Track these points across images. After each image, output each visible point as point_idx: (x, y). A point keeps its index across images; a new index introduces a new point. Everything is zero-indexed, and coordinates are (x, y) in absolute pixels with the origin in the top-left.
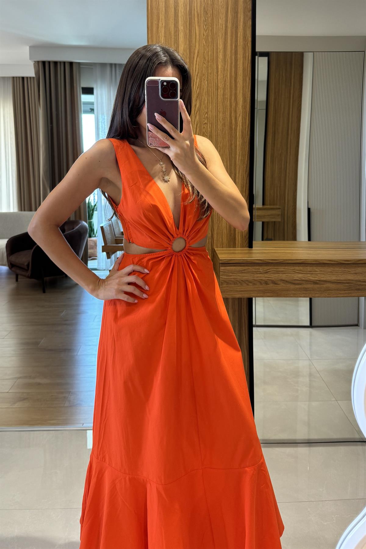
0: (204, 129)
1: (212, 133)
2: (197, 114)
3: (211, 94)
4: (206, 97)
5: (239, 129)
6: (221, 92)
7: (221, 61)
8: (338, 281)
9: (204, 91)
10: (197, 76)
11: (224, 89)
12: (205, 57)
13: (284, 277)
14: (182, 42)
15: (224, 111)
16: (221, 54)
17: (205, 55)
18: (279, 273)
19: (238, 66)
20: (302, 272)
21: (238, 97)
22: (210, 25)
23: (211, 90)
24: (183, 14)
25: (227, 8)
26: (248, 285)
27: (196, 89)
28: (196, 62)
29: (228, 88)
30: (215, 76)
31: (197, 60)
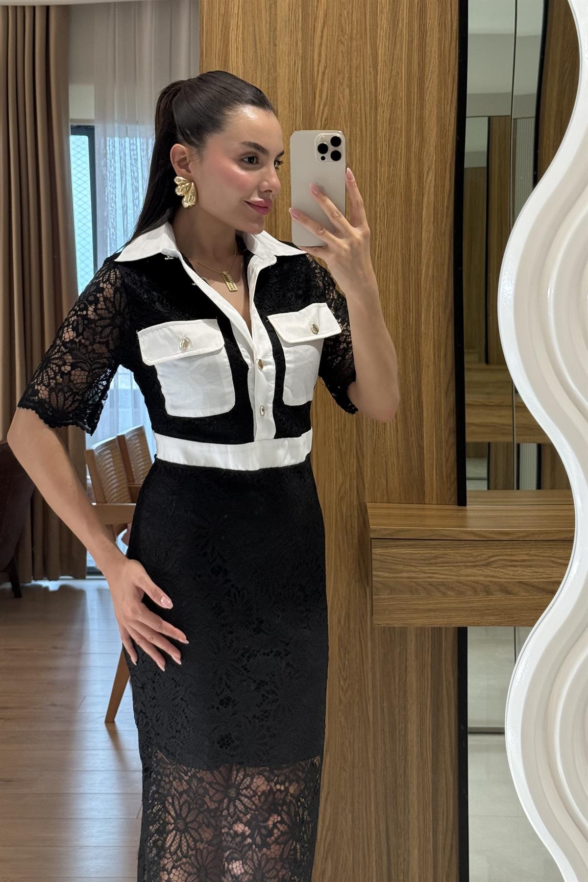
4: (347, 127)
5: (428, 202)
6: (383, 114)
9: (342, 111)
10: (323, 76)
11: (393, 106)
12: (342, 28)
15: (392, 159)
16: (384, 16)
17: (343, 22)
19: (428, 49)
21: (427, 125)
23: (358, 110)
27: (321, 108)
28: (319, 41)
29: (401, 104)
30: (370, 73)
31: (322, 37)
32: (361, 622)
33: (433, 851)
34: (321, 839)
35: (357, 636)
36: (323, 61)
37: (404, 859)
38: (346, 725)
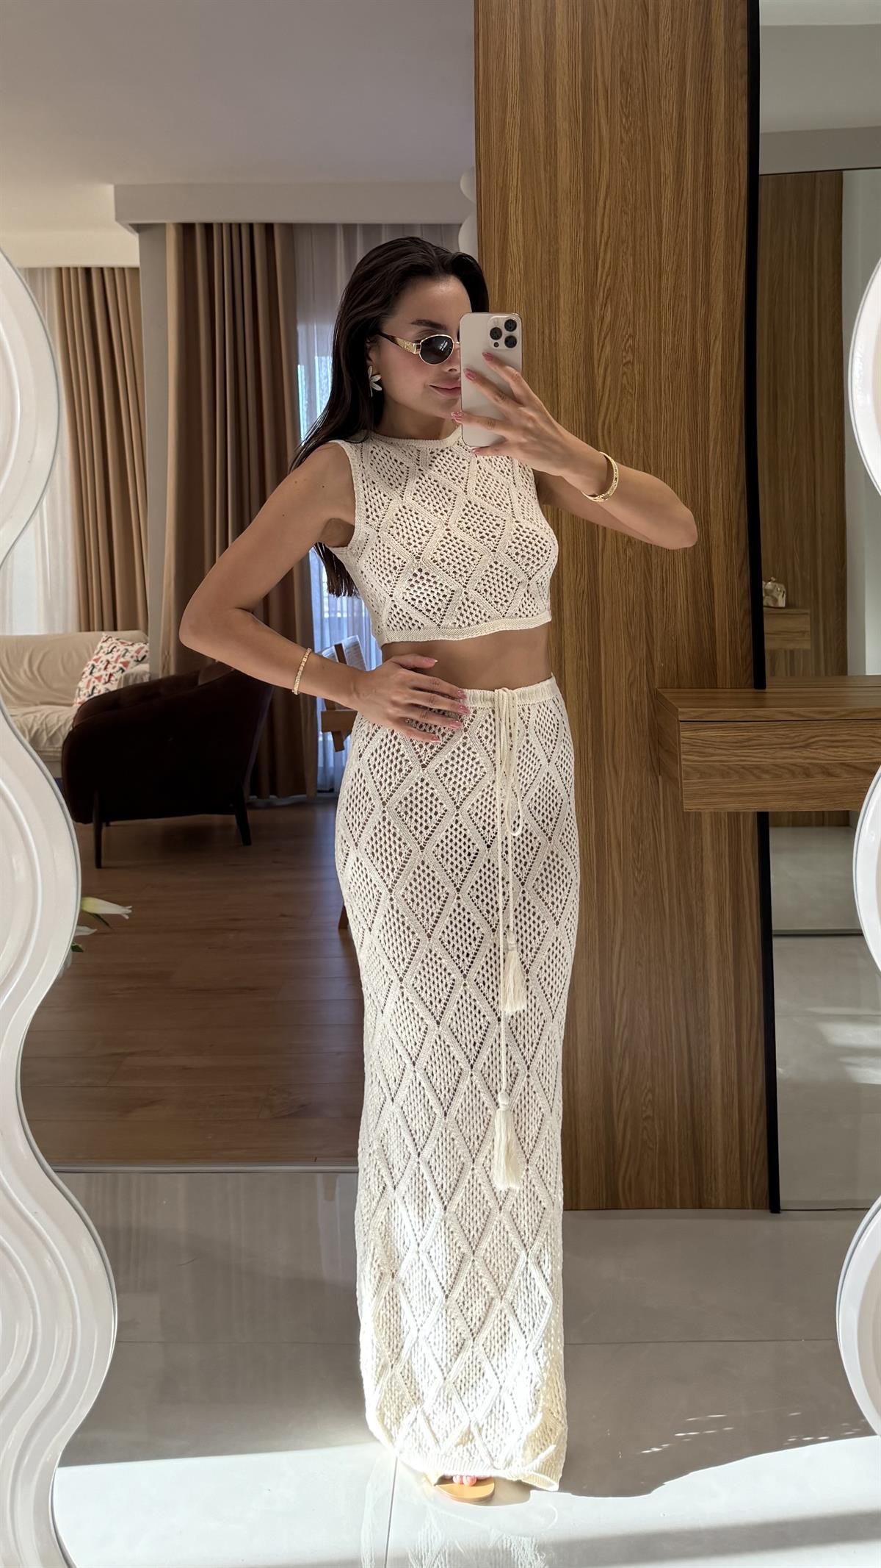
0: (625, 377)
1: (644, 385)
2: (606, 341)
3: (642, 288)
4: (630, 296)
5: (717, 374)
6: (668, 282)
7: (670, 206)
9: (626, 280)
10: (606, 246)
11: (677, 275)
12: (626, 198)
14: (566, 161)
15: (677, 329)
16: (668, 186)
17: (627, 192)
18: (836, 747)
19: (714, 216)
21: (714, 291)
22: (639, 115)
23: (642, 278)
24: (567, 89)
25: (683, 69)
26: (759, 778)
27: (604, 278)
28: (601, 213)
29: (686, 270)
30: (655, 242)
31: (605, 208)
32: (654, 811)
33: (737, 1046)
34: (618, 1036)
35: (650, 823)
36: (606, 231)
37: (706, 1056)
38: (641, 918)
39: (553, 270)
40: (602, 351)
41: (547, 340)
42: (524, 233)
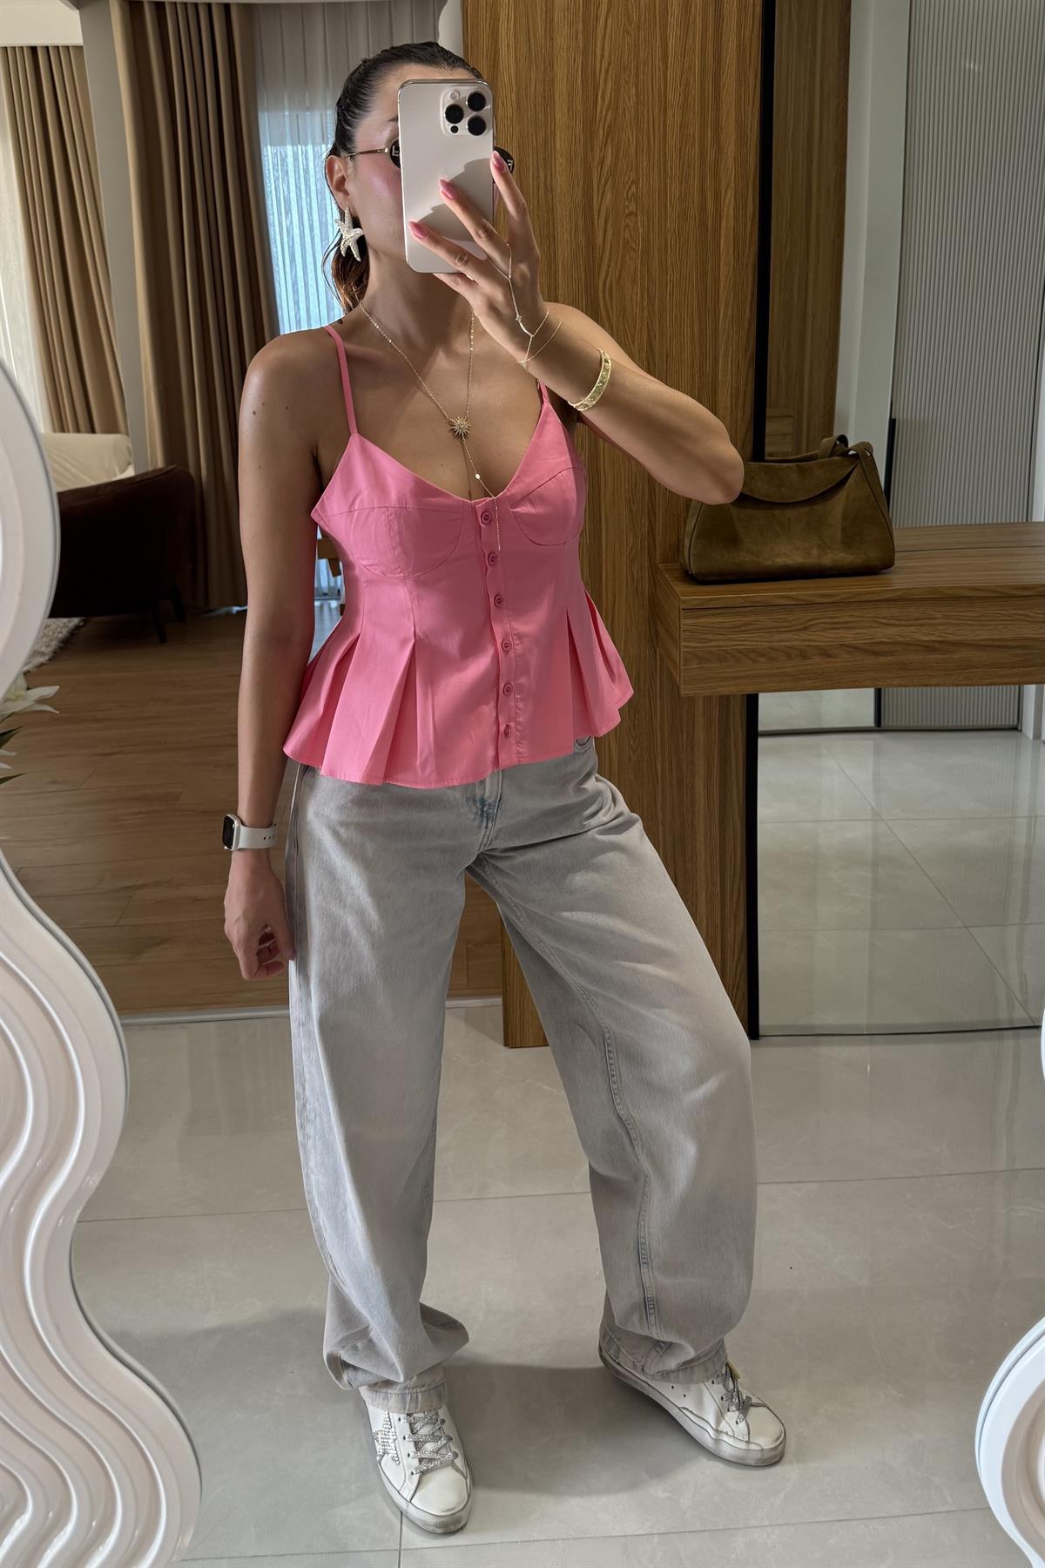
0: (627, 230)
1: (649, 240)
2: (607, 187)
3: (646, 126)
4: (633, 134)
5: (726, 228)
6: (674, 118)
7: (677, 24)
8: (996, 643)
9: (628, 115)
10: (607, 71)
11: (685, 108)
12: (629, 19)
13: (849, 637)
15: (685, 173)
17: (630, 9)
18: (837, 629)
19: (725, 39)
20: (897, 622)
21: (724, 131)
23: (645, 113)
26: (755, 661)
27: (604, 113)
28: (603, 32)
29: (694, 104)
30: (659, 68)
31: (606, 27)
36: (606, 55)
39: (548, 100)
40: (602, 198)
41: (542, 185)
42: (516, 59)
